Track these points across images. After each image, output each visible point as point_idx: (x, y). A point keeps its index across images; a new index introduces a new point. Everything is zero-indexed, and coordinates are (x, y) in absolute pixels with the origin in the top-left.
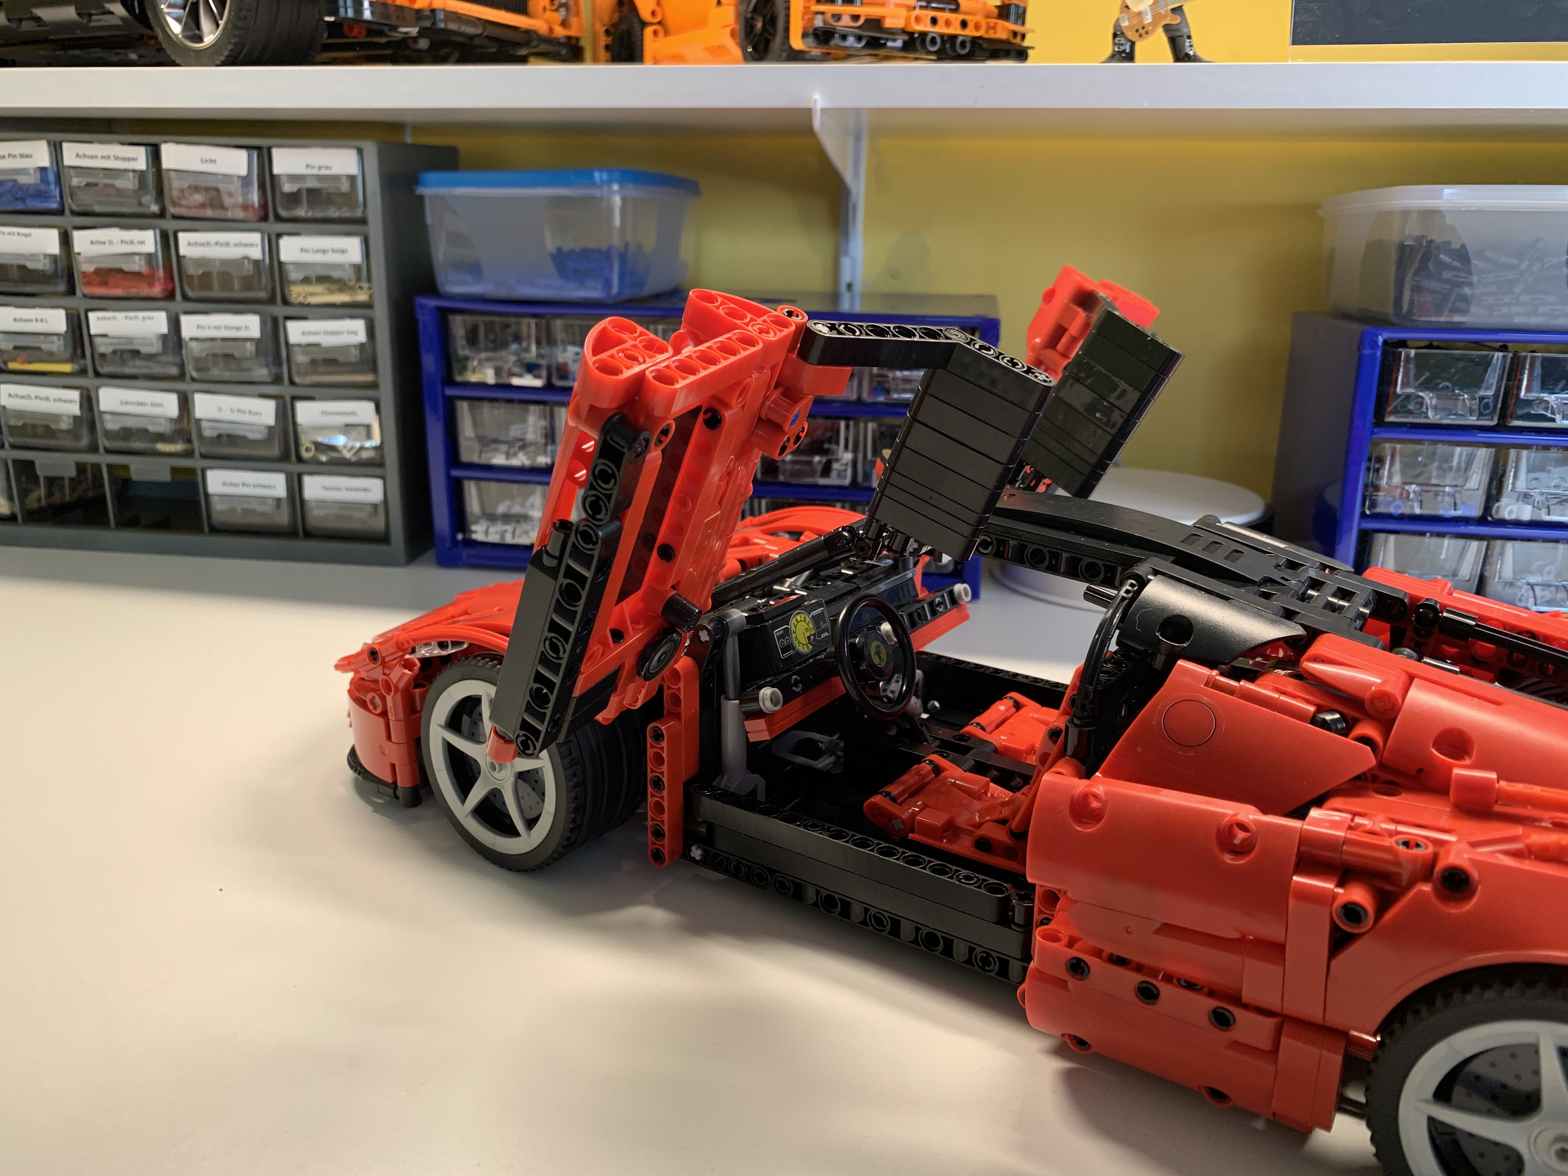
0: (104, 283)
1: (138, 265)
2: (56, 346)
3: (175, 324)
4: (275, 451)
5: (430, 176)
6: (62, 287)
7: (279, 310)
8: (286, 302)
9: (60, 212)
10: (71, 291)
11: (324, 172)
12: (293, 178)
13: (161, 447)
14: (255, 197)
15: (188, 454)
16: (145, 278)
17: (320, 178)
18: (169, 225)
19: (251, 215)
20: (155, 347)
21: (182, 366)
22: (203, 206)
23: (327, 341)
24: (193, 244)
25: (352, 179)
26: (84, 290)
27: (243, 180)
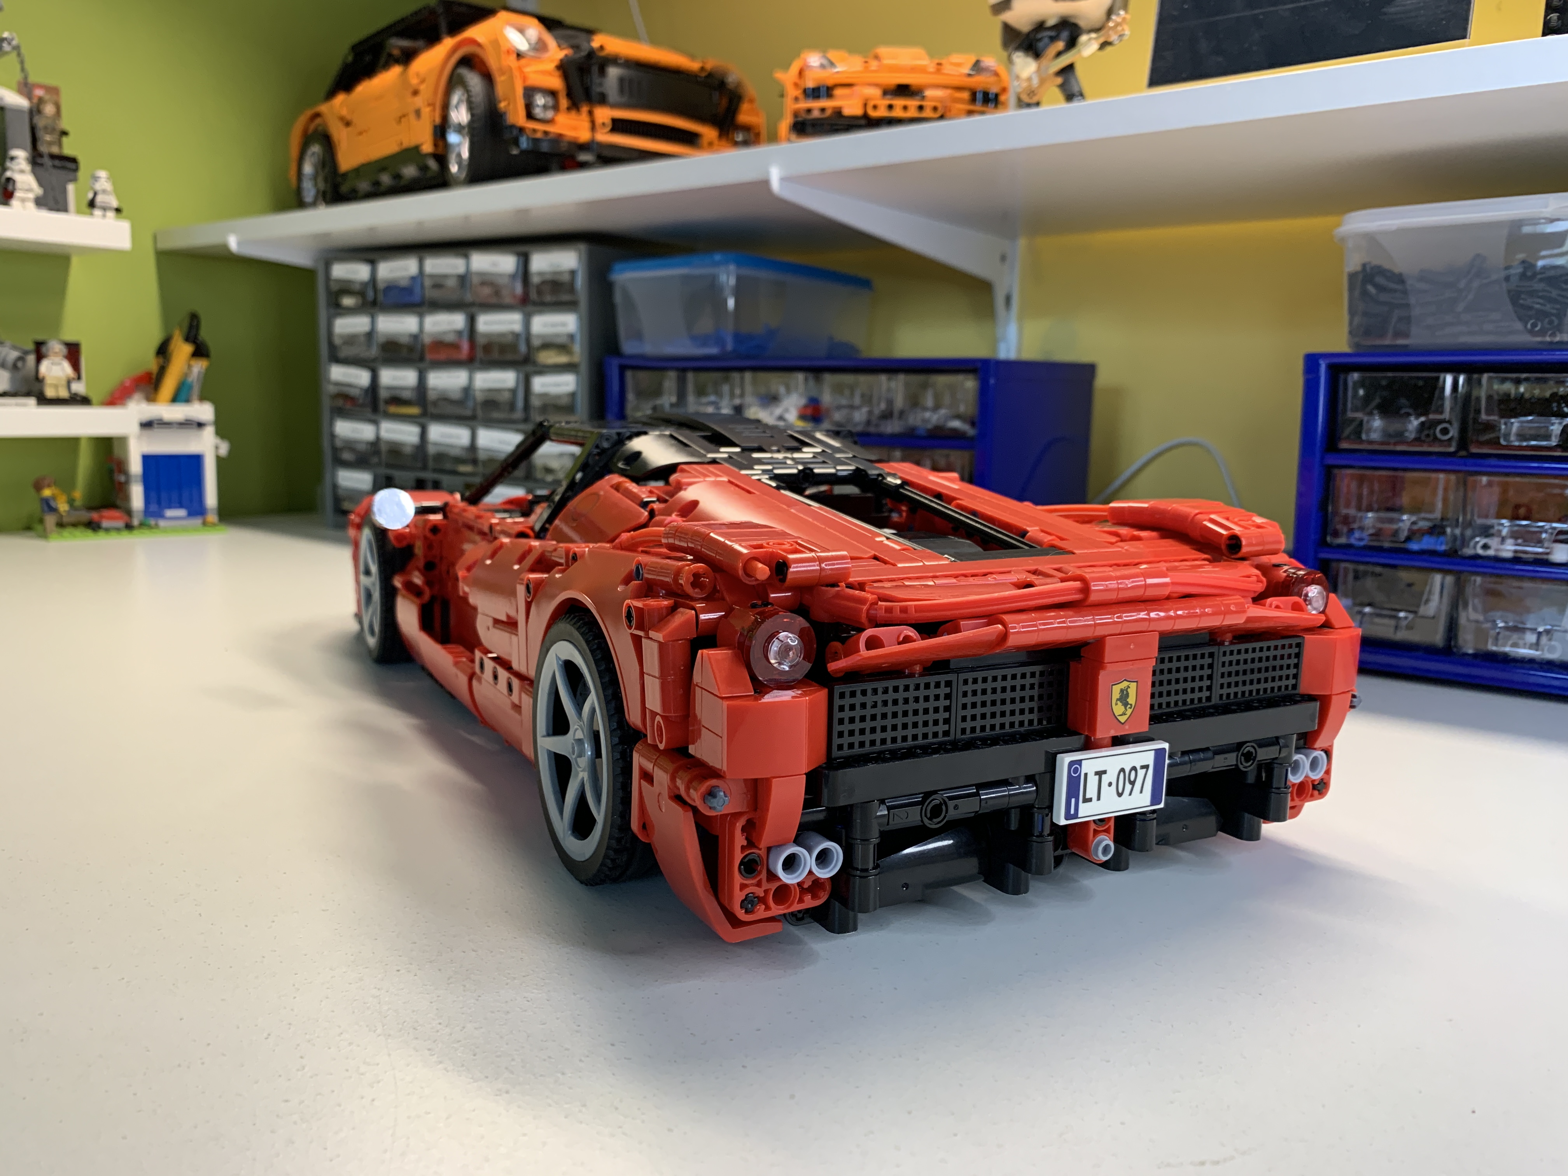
0: (437, 351)
1: (451, 338)
2: (406, 395)
3: (471, 379)
5: (618, 266)
6: (417, 355)
7: (529, 368)
8: (535, 363)
9: (419, 304)
10: (422, 359)
11: (557, 269)
12: (540, 274)
13: (463, 468)
14: (519, 289)
15: (473, 474)
16: (454, 346)
17: (554, 273)
18: (474, 310)
19: (516, 301)
20: (457, 396)
21: (474, 409)
22: (490, 296)
23: (554, 390)
24: (486, 323)
25: (573, 273)
26: (428, 357)
27: (513, 277)
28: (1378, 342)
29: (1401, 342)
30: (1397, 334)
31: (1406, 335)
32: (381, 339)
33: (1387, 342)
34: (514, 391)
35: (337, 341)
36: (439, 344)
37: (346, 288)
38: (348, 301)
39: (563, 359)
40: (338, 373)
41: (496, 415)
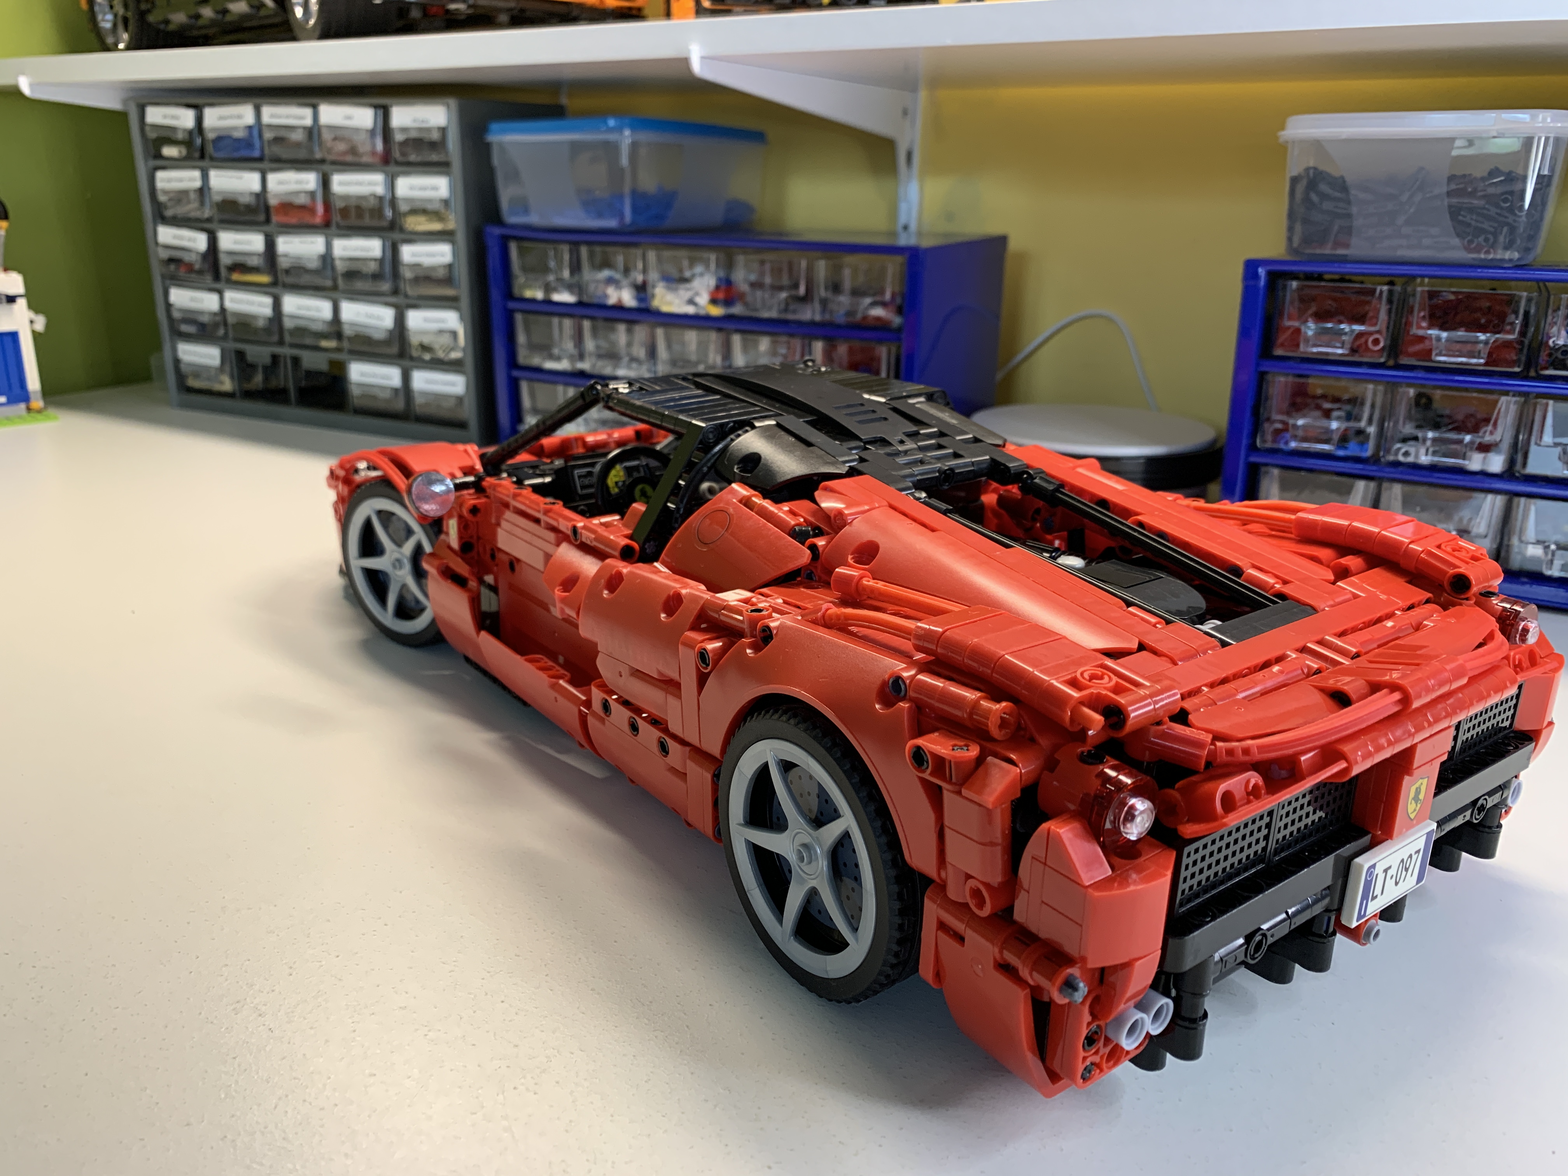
0: (286, 214)
1: (302, 200)
2: (255, 262)
3: (329, 246)
4: (395, 350)
5: (494, 126)
6: (262, 217)
7: (396, 236)
8: (402, 230)
9: (261, 159)
10: (268, 221)
11: (424, 125)
12: (404, 130)
13: (324, 344)
14: (379, 146)
15: (338, 350)
16: (309, 209)
17: (420, 130)
18: (326, 168)
19: (376, 160)
20: (314, 264)
21: (335, 280)
22: (345, 153)
23: (427, 261)
24: (341, 183)
25: (443, 130)
26: (275, 219)
27: (372, 132)
28: (1318, 251)
29: (1341, 252)
30: (1337, 244)
31: (1347, 246)
32: (217, 198)
33: (1327, 251)
34: (381, 261)
35: (162, 198)
36: (287, 207)
37: (166, 136)
38: (169, 151)
39: (436, 226)
40: (167, 235)
41: (359, 285)
